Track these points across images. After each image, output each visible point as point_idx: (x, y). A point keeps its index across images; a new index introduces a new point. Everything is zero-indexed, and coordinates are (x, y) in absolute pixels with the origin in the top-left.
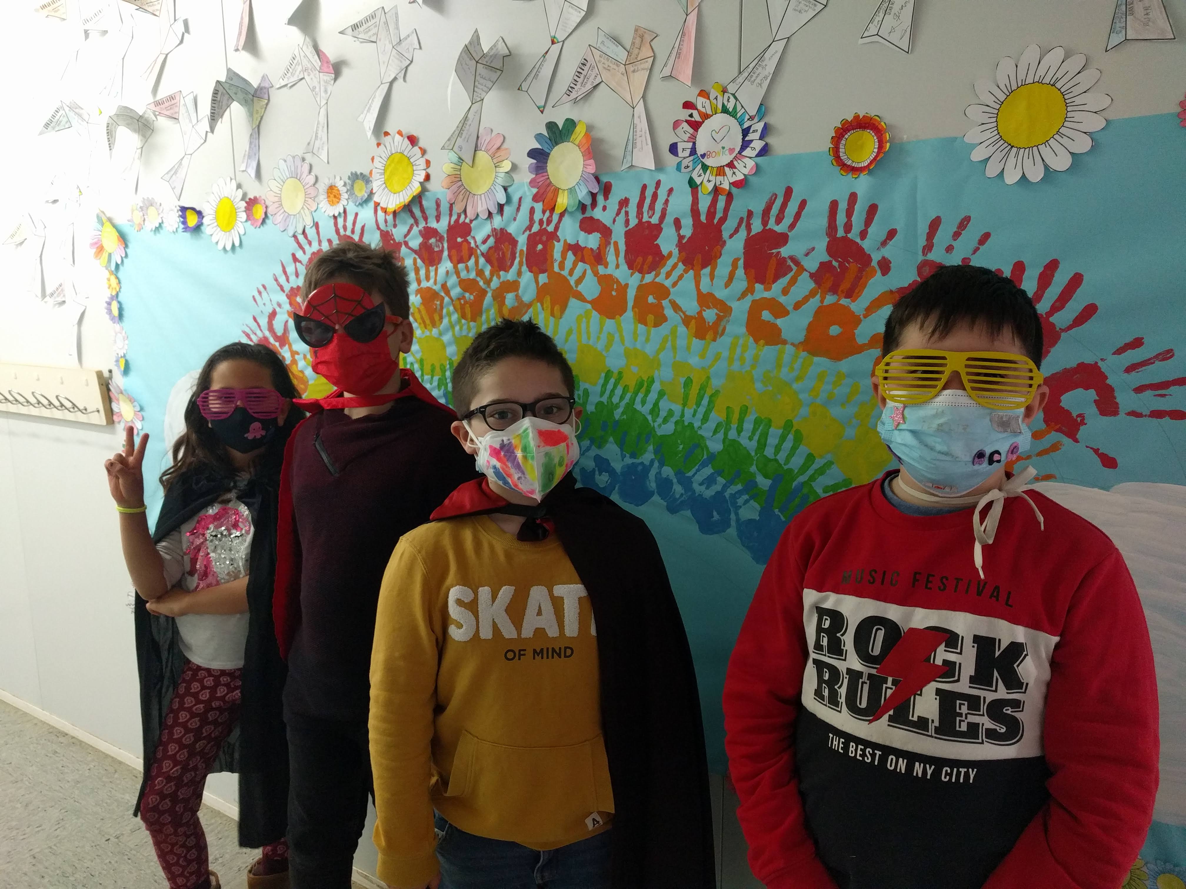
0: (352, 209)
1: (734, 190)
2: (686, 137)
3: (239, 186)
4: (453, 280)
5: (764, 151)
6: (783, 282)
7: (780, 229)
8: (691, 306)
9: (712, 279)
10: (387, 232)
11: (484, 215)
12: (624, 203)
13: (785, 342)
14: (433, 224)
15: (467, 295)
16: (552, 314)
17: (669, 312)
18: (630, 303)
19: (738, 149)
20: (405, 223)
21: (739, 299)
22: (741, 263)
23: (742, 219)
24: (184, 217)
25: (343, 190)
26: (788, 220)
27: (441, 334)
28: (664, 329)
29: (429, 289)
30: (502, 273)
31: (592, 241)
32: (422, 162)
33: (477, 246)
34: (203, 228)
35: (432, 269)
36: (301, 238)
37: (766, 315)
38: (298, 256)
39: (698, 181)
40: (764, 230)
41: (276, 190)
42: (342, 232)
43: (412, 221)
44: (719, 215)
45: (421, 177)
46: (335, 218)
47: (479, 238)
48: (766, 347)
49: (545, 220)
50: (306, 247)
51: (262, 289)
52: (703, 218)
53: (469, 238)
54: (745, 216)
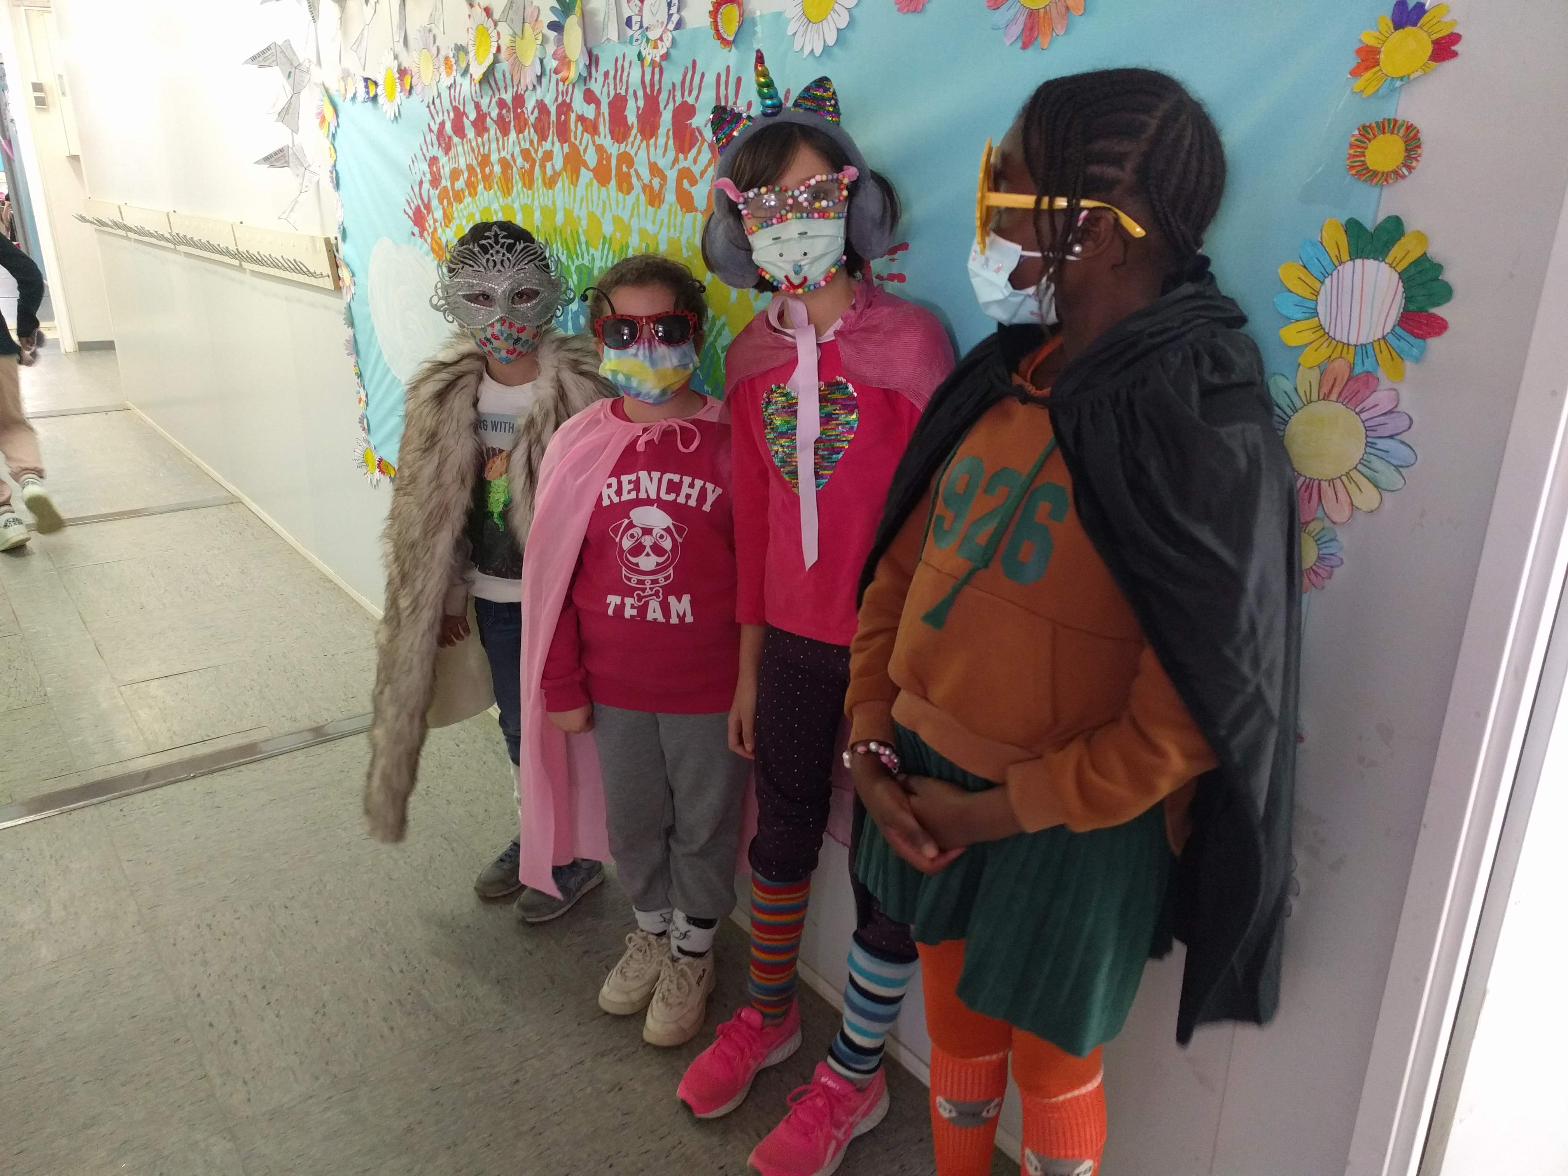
0: (459, 79)
1: (664, 64)
2: (636, 10)
3: (396, 57)
4: (517, 151)
5: (679, 25)
6: (694, 151)
7: (691, 100)
8: (645, 174)
9: (656, 149)
10: (478, 103)
11: (531, 88)
12: (606, 74)
13: (696, 210)
14: (504, 96)
15: (525, 164)
16: (572, 184)
17: (634, 180)
18: (614, 173)
19: (665, 23)
20: (487, 94)
21: (671, 169)
22: (671, 133)
23: (670, 90)
24: (367, 87)
25: (453, 60)
26: (695, 93)
27: (513, 202)
28: (631, 198)
29: (504, 158)
30: (543, 142)
31: (589, 111)
32: (495, 33)
33: (528, 117)
34: (378, 98)
35: (506, 138)
36: (432, 107)
37: (686, 184)
38: (431, 127)
39: (644, 53)
40: (683, 101)
41: (417, 61)
42: (454, 104)
43: (491, 92)
44: (657, 87)
45: (494, 50)
46: (450, 88)
47: (530, 108)
48: (687, 214)
49: (565, 91)
50: (436, 117)
51: (414, 159)
52: (648, 90)
53: (524, 109)
54: (671, 89)
